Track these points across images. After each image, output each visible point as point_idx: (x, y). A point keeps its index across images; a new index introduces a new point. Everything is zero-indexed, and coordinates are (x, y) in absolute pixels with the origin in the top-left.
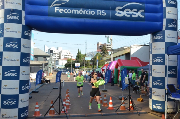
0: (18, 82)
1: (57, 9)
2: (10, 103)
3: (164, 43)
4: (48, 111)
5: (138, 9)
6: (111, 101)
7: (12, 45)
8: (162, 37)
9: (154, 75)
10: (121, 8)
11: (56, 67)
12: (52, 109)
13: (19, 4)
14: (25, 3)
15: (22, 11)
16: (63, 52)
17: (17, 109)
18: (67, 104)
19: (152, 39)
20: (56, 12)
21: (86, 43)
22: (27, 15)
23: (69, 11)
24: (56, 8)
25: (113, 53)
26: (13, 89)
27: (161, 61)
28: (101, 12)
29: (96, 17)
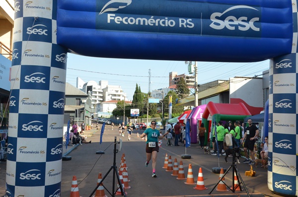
0: (44, 140)
1: (111, 16)
2: (31, 176)
3: (294, 75)
4: (94, 192)
5: (250, 16)
6: (200, 175)
7: (35, 79)
8: (290, 65)
9: (277, 130)
10: (220, 15)
11: (97, 115)
12: (100, 188)
13: (48, 8)
14: (58, 7)
15: (53, 20)
16: (109, 89)
17: (43, 188)
18: (125, 180)
19: (272, 69)
20: (109, 22)
21: (149, 73)
22: (61, 28)
23: (132, 21)
24: (109, 15)
25: (199, 92)
26: (37, 153)
27: (288, 106)
28: (186, 23)
29: (177, 30)
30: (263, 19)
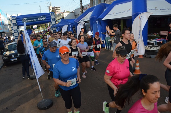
3: (52, 25)
5: (44, 17)
7: (16, 31)
10: (40, 18)
13: (16, 22)
21: (40, 7)
22: (18, 24)
28: (35, 20)
29: (34, 21)
30: (46, 17)
